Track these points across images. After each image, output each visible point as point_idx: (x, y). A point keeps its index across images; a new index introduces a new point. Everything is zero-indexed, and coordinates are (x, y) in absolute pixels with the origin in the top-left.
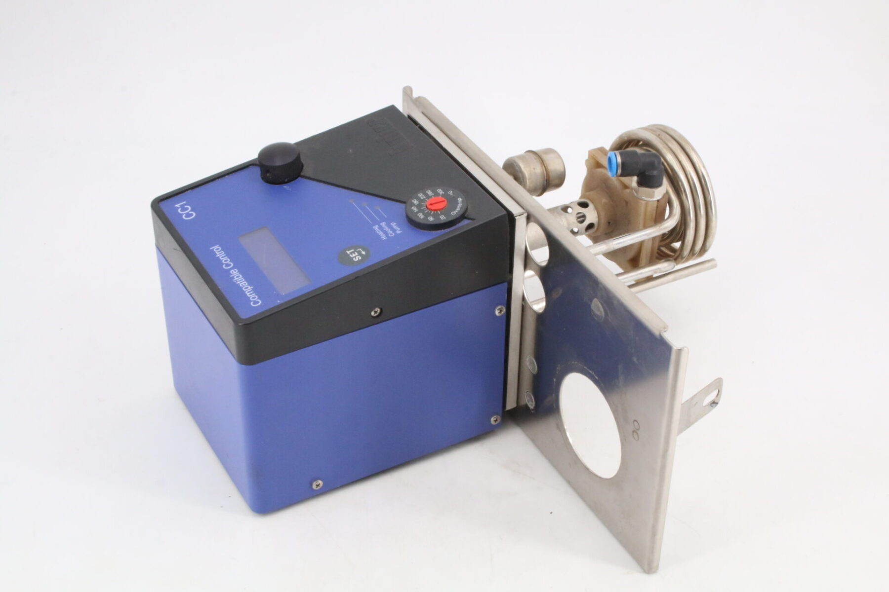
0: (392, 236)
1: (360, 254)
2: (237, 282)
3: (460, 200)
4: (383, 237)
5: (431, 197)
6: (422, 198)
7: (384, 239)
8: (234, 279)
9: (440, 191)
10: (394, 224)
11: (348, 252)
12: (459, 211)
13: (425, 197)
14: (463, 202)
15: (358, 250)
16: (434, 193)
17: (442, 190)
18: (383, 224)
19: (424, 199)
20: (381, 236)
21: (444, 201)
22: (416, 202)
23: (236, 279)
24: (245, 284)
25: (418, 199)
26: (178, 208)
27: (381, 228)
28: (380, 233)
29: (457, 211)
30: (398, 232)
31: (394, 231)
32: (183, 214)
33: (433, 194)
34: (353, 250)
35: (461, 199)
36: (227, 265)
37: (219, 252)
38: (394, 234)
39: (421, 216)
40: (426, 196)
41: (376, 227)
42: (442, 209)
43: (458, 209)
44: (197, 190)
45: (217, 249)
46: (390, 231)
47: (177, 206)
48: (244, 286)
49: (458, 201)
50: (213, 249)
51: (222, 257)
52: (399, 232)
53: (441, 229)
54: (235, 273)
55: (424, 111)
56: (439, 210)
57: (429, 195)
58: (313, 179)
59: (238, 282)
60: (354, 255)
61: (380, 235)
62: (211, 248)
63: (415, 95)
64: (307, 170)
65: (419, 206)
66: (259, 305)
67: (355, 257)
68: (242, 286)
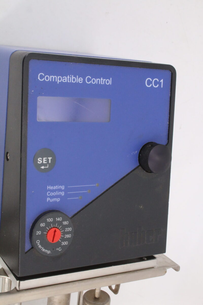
0: (48, 193)
1: (42, 164)
2: (70, 76)
3: (49, 252)
4: (50, 188)
5: (64, 235)
6: (66, 229)
7: (48, 187)
8: (74, 77)
9: (65, 243)
10: (58, 200)
11: (50, 158)
13: (66, 231)
14: (46, 253)
15: (48, 165)
16: (66, 239)
17: (66, 245)
18: (63, 194)
19: (64, 230)
21: (53, 241)
23: (73, 78)
24: (65, 80)
25: (67, 226)
26: (160, 80)
28: (56, 187)
30: (48, 199)
31: (52, 197)
32: (152, 80)
33: (65, 237)
34: (50, 162)
36: (89, 80)
37: (105, 81)
38: (48, 195)
39: (50, 220)
41: (63, 188)
42: (47, 236)
43: (40, 246)
44: (169, 100)
45: (108, 82)
46: (53, 194)
47: (162, 81)
48: (63, 79)
49: (48, 250)
51: (98, 81)
53: (31, 227)
54: (80, 80)
55: (153, 269)
56: (47, 234)
57: (66, 234)
58: (131, 172)
59: (68, 77)
60: (44, 160)
61: (53, 186)
62: (111, 79)
63: (170, 271)
64: (142, 173)
65: (60, 223)
66: (38, 78)
67: (42, 160)
68: (63, 77)
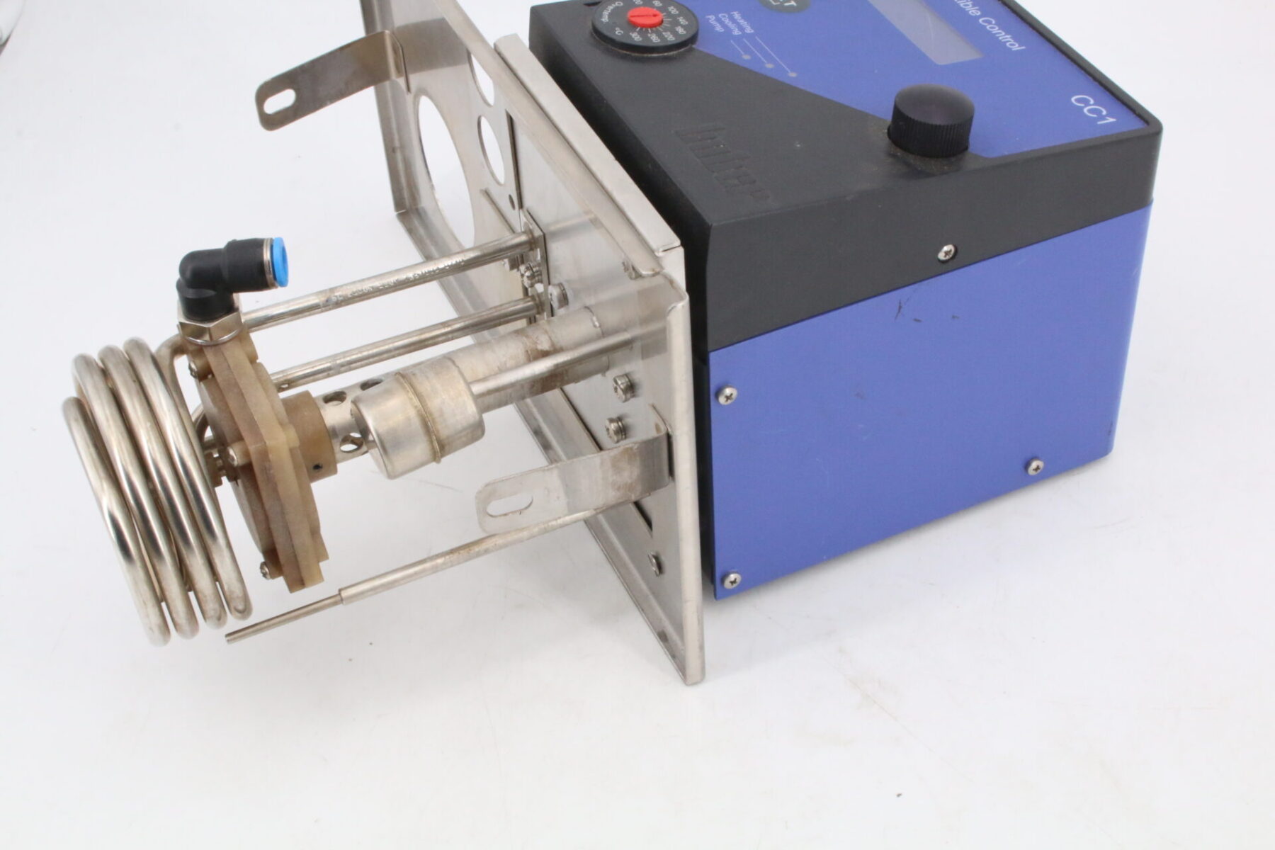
0: (723, 14)
4: (736, 15)
5: (653, 32)
6: (669, 33)
7: (735, 13)
9: (637, 38)
10: (719, 28)
12: (610, 5)
13: (664, 33)
14: (601, 16)
15: (779, 3)
16: (647, 37)
17: (633, 39)
18: (736, 32)
19: (665, 31)
20: (740, 18)
22: (680, 30)
25: (675, 33)
26: (1109, 116)
27: (741, 28)
28: (743, 23)
29: (614, 5)
30: (712, 17)
31: (718, 20)
32: (1093, 105)
33: (649, 35)
35: (603, 20)
36: (988, 22)
37: (1009, 42)
38: (720, 15)
39: (673, 10)
40: (661, 34)
41: (749, 30)
43: (611, 8)
45: (1013, 45)
46: (727, 21)
47: (1111, 119)
49: (609, 18)
50: (1020, 46)
51: (1000, 33)
52: (710, 17)
57: (657, 35)
61: (742, 18)
62: (1023, 48)
65: (676, 24)
